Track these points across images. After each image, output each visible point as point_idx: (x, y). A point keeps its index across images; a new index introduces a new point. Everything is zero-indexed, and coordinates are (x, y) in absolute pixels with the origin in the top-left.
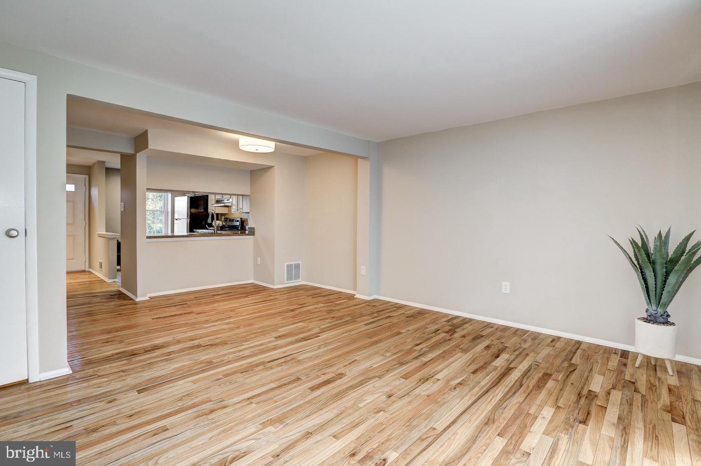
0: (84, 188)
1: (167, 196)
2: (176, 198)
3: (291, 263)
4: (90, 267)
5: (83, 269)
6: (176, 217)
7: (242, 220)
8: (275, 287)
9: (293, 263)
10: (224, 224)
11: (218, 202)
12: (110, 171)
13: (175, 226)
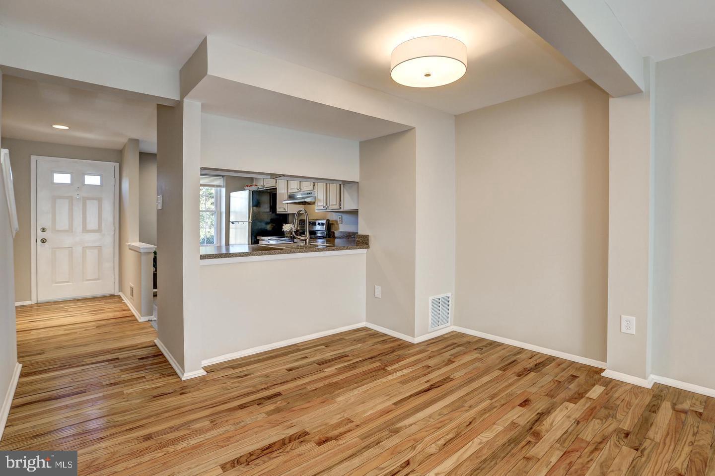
0: (114, 179)
1: (220, 191)
2: (232, 194)
3: (437, 297)
4: (121, 289)
5: (111, 292)
6: (232, 219)
7: (329, 222)
8: (416, 340)
9: (441, 296)
10: (299, 228)
11: (291, 197)
12: (145, 157)
13: (231, 231)
